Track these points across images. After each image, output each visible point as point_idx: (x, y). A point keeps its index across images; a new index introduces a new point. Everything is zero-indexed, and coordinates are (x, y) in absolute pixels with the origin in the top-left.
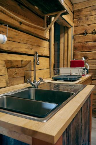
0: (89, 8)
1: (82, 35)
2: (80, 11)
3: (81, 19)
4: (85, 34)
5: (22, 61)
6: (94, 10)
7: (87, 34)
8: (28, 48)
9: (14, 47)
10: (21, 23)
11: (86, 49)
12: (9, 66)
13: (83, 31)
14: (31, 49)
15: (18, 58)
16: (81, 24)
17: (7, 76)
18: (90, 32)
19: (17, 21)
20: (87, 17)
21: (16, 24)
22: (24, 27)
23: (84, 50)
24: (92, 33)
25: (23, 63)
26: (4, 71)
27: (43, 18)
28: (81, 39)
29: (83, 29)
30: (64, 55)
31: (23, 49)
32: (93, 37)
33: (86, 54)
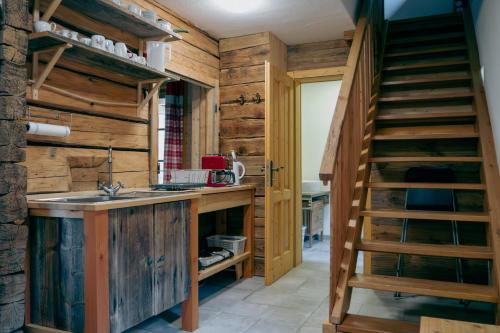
0: (247, 51)
1: (236, 104)
2: (230, 54)
3: (235, 72)
4: (242, 101)
5: (93, 158)
6: (257, 55)
7: (244, 102)
8: (105, 139)
9: (81, 138)
10: (92, 104)
11: (244, 133)
12: (74, 164)
13: (238, 97)
14: (110, 140)
15: (87, 153)
16: (234, 81)
17: (70, 178)
18: (250, 98)
19: (87, 102)
20: (244, 68)
21: (86, 107)
22: (97, 109)
23: (239, 135)
24: (254, 100)
25: (95, 160)
26: (65, 170)
27: (136, 87)
28: (234, 112)
29: (238, 92)
30: (200, 145)
31: (96, 140)
32: (255, 109)
33: (244, 142)
